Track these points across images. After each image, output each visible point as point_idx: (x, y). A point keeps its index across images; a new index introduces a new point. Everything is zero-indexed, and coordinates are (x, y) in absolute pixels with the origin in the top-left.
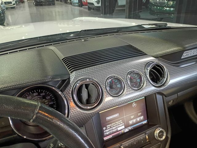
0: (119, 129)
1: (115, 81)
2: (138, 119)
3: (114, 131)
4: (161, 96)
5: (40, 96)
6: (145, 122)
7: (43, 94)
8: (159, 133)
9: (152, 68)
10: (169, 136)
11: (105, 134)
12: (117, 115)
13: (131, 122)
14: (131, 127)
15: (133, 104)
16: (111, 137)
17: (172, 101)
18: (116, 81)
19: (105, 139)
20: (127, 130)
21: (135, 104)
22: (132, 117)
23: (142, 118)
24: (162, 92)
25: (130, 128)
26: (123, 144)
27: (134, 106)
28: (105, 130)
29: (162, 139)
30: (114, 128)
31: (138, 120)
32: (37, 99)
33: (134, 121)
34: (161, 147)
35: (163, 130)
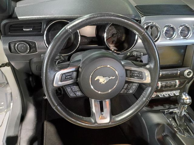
8: (188, 72)
29: (188, 77)
34: (186, 82)
35: (192, 71)
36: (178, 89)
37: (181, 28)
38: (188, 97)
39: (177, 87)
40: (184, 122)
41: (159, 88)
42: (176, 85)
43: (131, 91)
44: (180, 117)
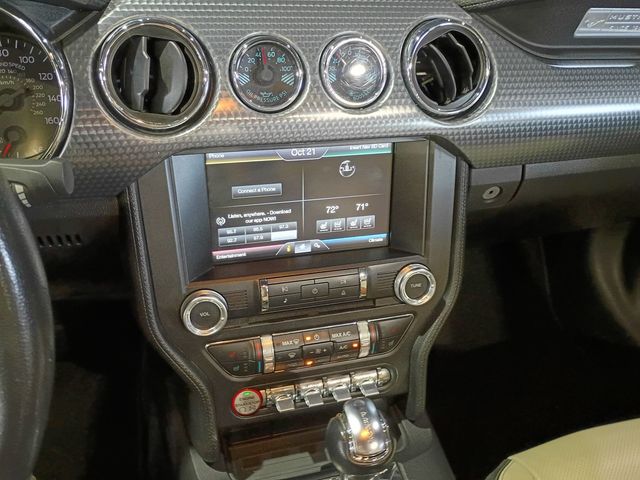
0: (275, 236)
1: (276, 58)
2: (353, 222)
3: (255, 239)
4: (453, 161)
5: (16, 65)
6: (380, 238)
7: (28, 60)
9: (434, 43)
10: (450, 300)
11: (221, 239)
12: (274, 189)
13: (323, 225)
14: (323, 242)
15: (344, 166)
16: (240, 255)
17: (497, 190)
18: (279, 60)
19: (219, 255)
20: (303, 248)
21: (350, 165)
22: (332, 209)
23: (368, 220)
24: (456, 143)
25: (317, 244)
26: (270, 281)
27: (346, 173)
28: (224, 226)
30: (256, 229)
31: (353, 224)
32: (7, 73)
33: (338, 223)
34: (411, 328)
35: (429, 275)
38: (375, 425)
39: (364, 353)
41: (268, 367)
42: (356, 347)
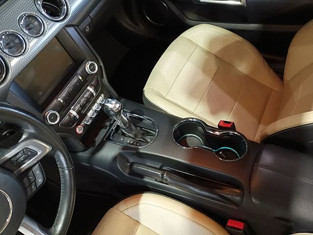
4: (73, 28)
9: (43, 1)
10: (102, 64)
17: (88, 27)
18: (10, 38)
26: (59, 96)
34: (99, 79)
35: (92, 62)
36: (97, 96)
37: (22, 22)
38: (114, 102)
39: (95, 94)
40: (136, 128)
41: (78, 117)
42: (92, 94)
43: (40, 180)
44: (128, 128)
